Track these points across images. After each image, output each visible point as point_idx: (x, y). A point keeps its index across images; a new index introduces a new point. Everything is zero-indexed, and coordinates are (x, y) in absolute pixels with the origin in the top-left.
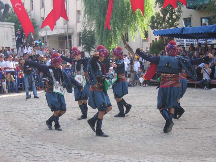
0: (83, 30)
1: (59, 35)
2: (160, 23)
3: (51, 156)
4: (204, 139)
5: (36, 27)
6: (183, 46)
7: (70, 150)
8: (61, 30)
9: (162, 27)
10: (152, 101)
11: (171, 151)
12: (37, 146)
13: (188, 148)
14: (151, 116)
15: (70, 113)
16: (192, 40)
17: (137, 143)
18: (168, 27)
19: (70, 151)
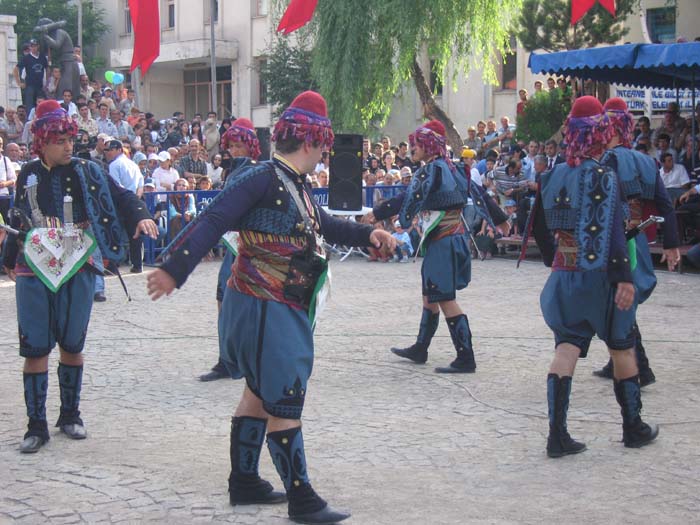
0: (275, 45)
1: (187, 65)
2: (556, 26)
3: (105, 517)
4: (680, 466)
5: (102, 30)
6: (642, 113)
7: (177, 493)
8: (192, 45)
9: (566, 41)
10: (509, 316)
11: (551, 507)
12: (60, 477)
13: (616, 497)
14: (497, 375)
15: (202, 356)
16: (675, 90)
17: (431, 474)
18: (587, 39)
19: (176, 498)
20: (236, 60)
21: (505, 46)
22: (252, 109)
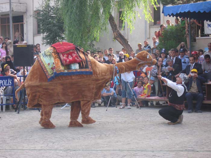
0: (44, 5)
20: (25, 13)
21: (155, 3)
22: (34, 36)
